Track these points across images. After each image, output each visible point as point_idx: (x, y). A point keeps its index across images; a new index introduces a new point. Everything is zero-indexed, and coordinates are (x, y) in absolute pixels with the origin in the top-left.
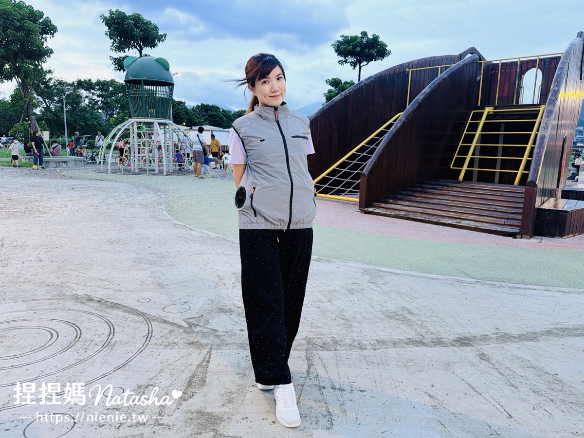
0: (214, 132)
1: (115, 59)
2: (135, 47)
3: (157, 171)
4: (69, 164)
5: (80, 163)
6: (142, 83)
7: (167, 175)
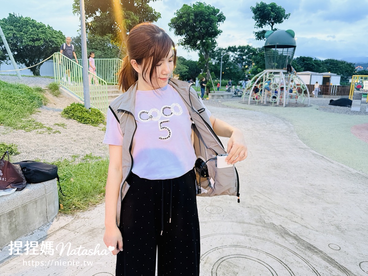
0: (312, 76)
1: (256, 33)
2: (269, 24)
3: (278, 104)
4: (224, 97)
5: (230, 96)
6: (276, 47)
7: (285, 107)
